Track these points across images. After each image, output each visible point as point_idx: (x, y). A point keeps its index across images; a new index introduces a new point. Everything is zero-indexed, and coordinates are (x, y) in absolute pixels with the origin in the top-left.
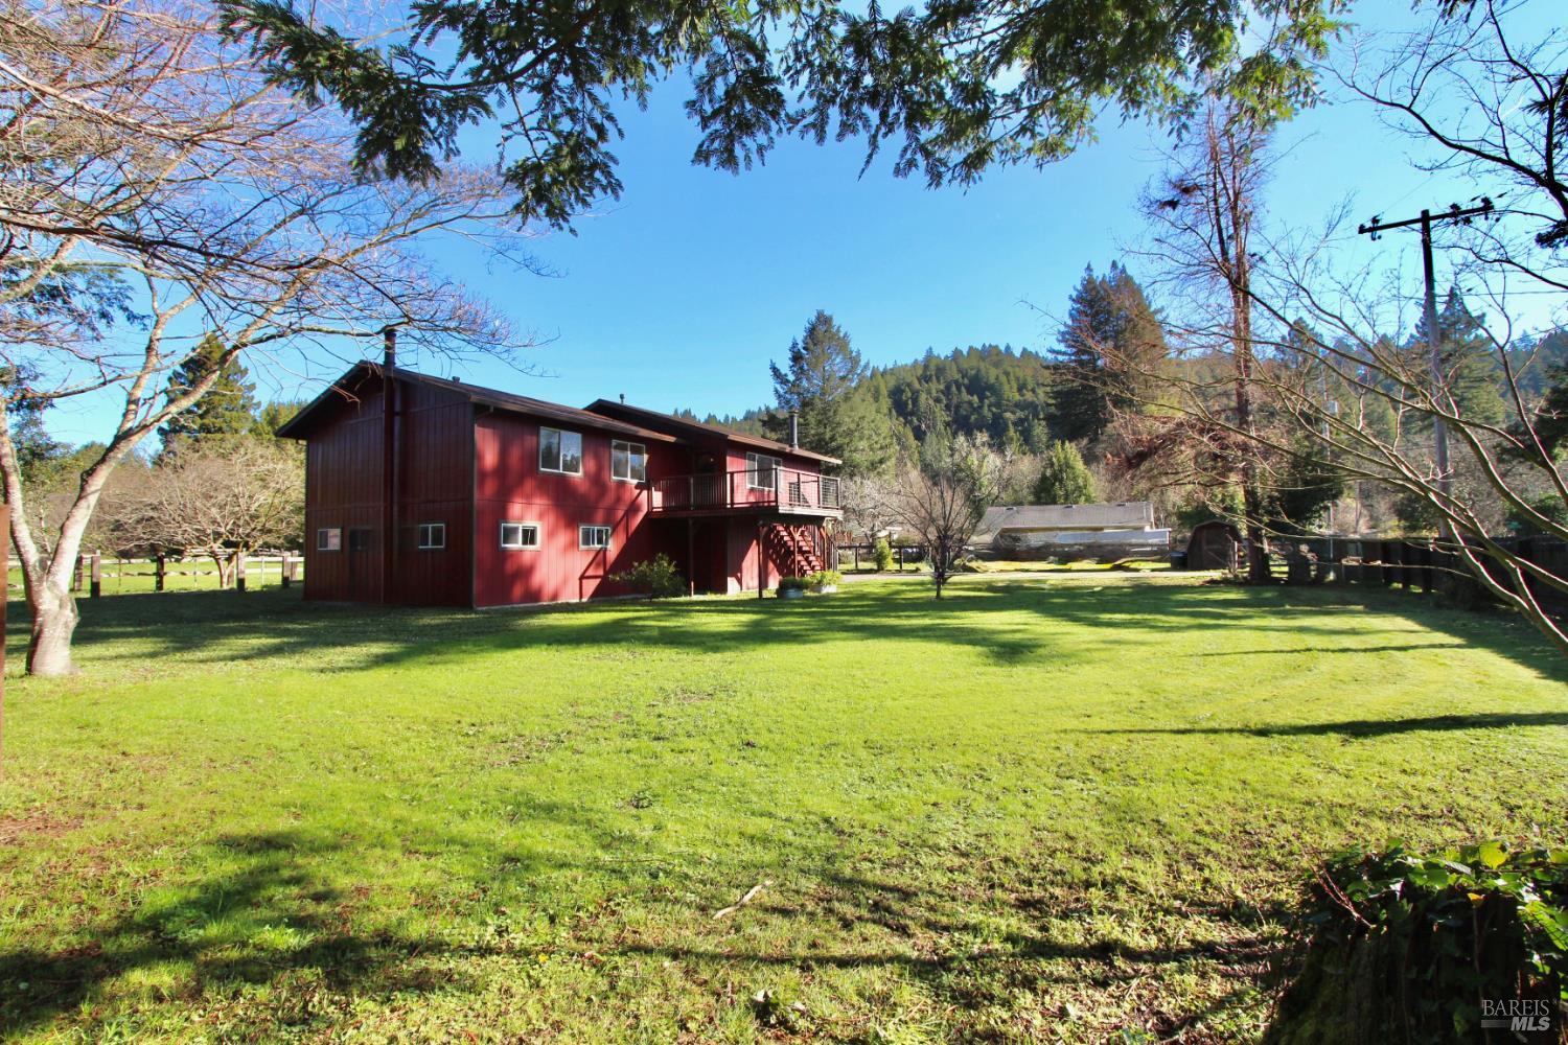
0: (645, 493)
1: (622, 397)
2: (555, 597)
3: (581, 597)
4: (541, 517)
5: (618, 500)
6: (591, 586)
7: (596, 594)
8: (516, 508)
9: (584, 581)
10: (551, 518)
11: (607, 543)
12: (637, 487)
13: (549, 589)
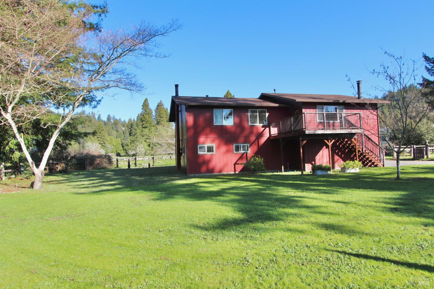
0: (267, 129)
1: (275, 90)
2: (220, 171)
3: (235, 171)
4: (213, 141)
5: (251, 132)
6: (239, 168)
7: (242, 170)
8: (202, 139)
9: (236, 166)
10: (217, 142)
11: (248, 150)
12: (263, 127)
13: (218, 168)
